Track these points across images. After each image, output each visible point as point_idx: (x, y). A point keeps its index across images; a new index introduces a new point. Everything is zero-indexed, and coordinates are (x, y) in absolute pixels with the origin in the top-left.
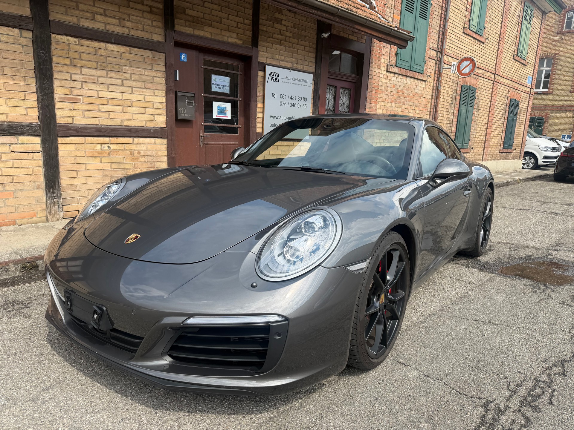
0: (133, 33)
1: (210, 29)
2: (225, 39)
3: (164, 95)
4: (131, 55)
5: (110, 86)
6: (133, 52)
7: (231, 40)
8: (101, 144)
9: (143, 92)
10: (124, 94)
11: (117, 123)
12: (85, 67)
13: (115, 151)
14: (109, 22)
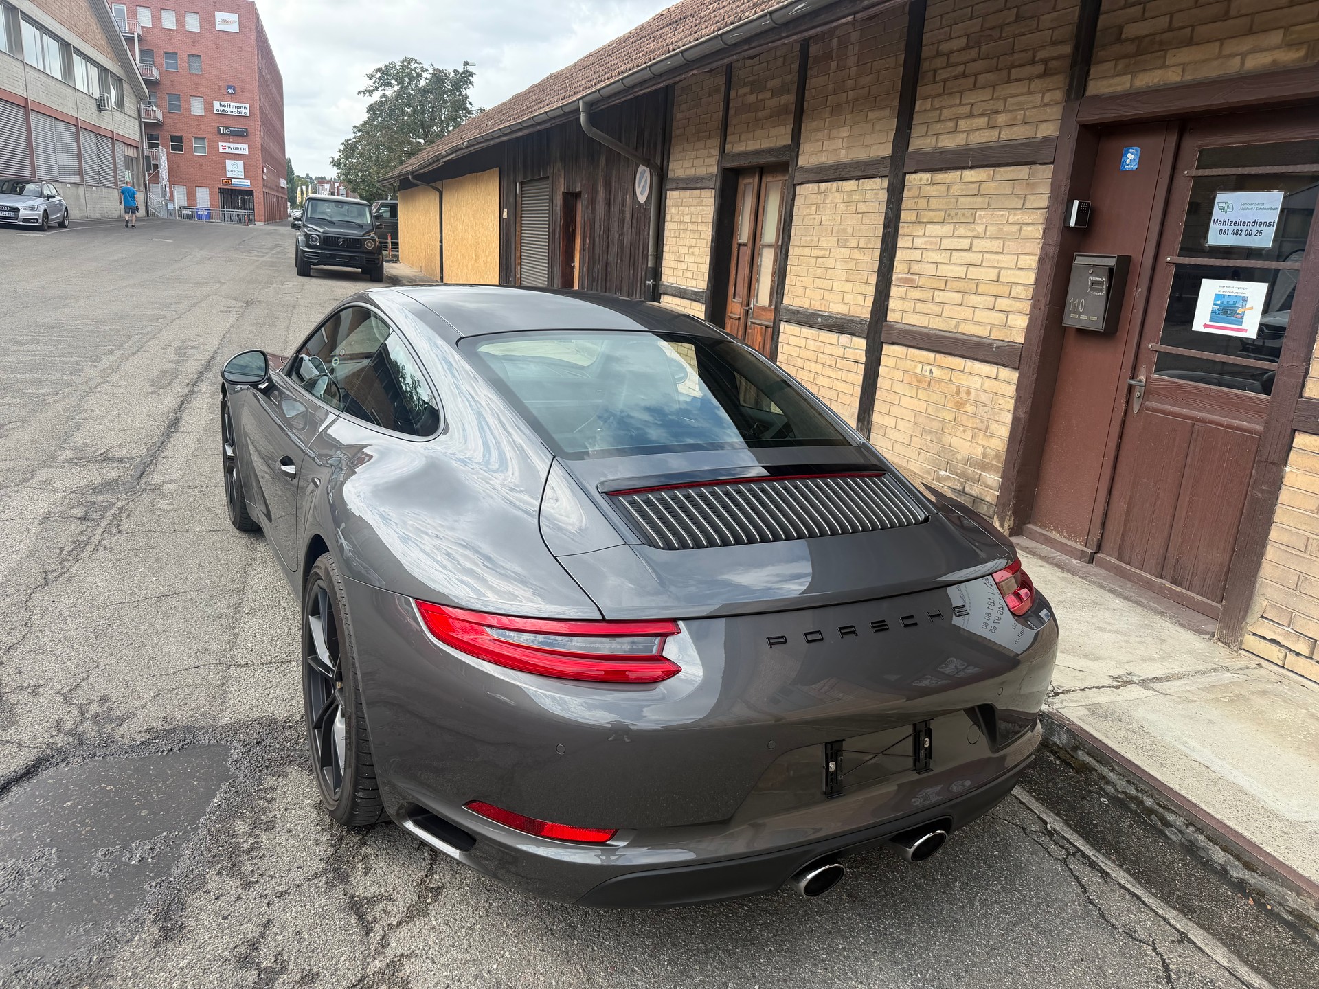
0: (1007, 135)
1: (1185, 55)
2: (1234, 66)
3: (1034, 265)
4: (993, 185)
5: (955, 254)
6: (998, 177)
7: (1255, 62)
8: (924, 364)
9: (998, 261)
10: (971, 268)
11: (949, 326)
12: (931, 222)
13: (938, 380)
14: (974, 126)
